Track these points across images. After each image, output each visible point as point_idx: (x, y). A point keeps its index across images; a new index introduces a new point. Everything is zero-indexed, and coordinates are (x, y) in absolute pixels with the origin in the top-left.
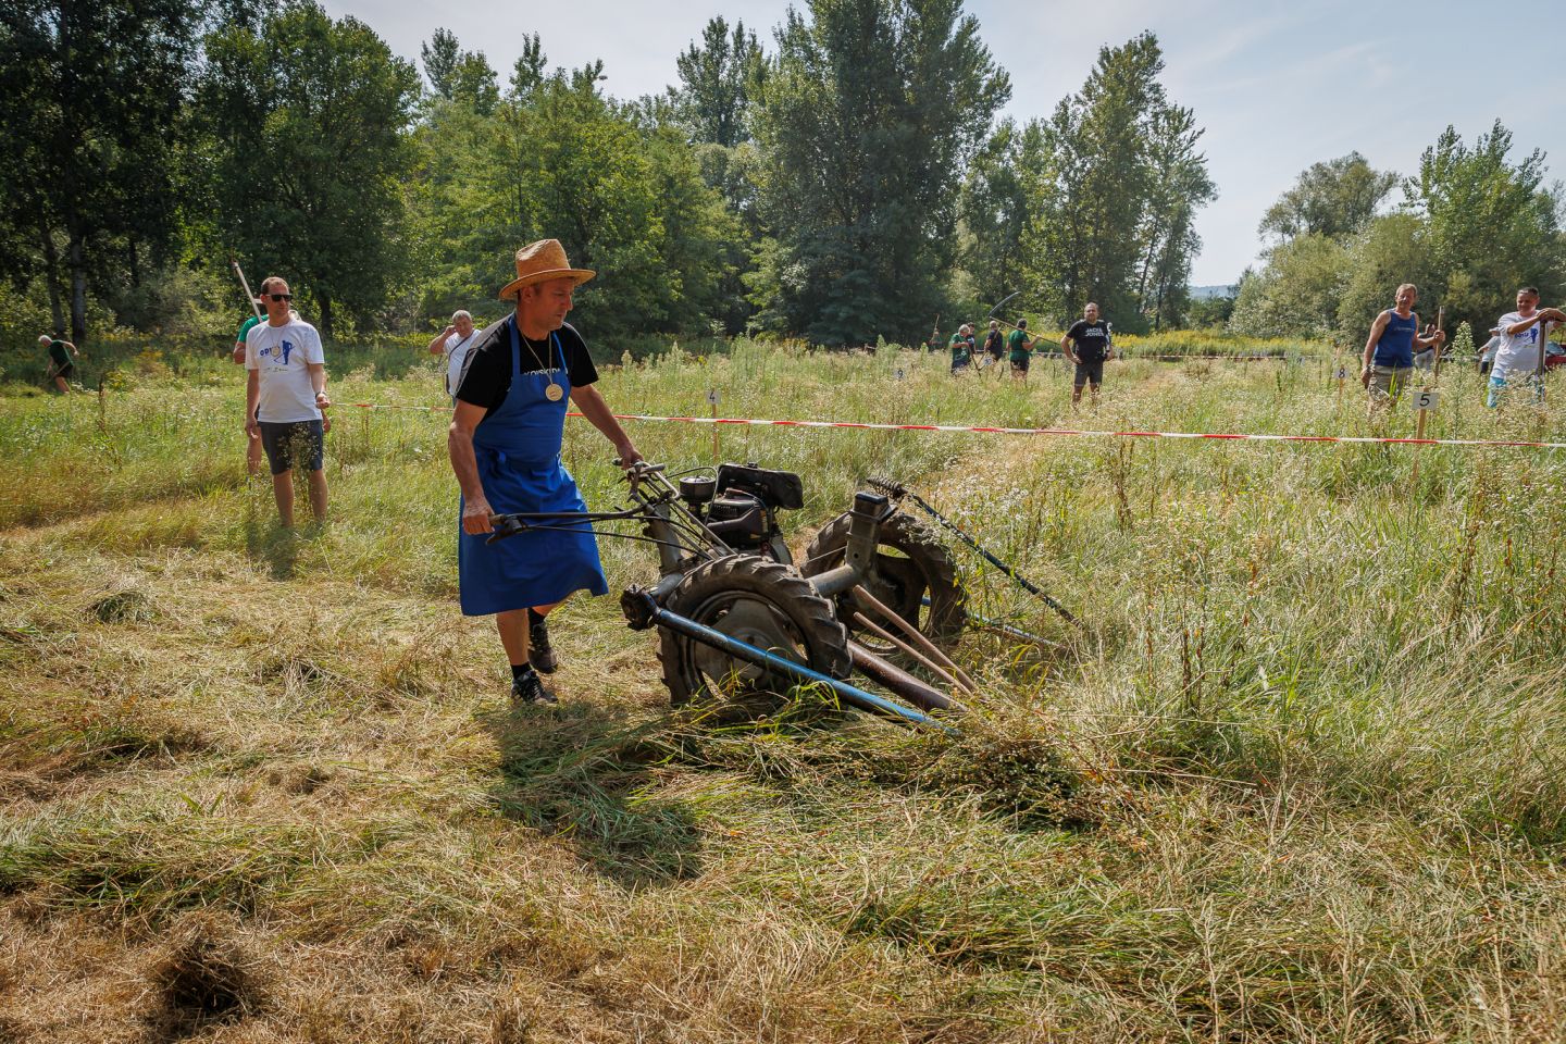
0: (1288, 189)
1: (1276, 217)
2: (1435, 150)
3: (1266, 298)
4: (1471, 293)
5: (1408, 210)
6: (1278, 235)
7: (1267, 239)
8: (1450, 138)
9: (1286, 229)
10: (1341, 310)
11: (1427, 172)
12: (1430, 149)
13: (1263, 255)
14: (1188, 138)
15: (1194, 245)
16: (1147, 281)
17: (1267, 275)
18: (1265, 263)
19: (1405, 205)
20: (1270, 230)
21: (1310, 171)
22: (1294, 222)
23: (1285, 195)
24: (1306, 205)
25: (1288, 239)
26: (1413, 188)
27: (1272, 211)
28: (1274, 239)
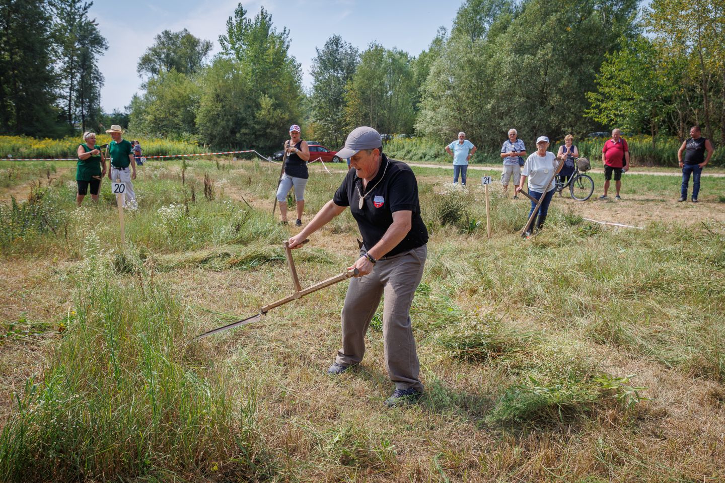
0: (151, 46)
1: (146, 62)
2: (234, 19)
3: (149, 113)
4: (274, 109)
5: (224, 57)
6: (150, 74)
7: (144, 76)
8: (240, 12)
9: (154, 71)
10: (197, 121)
11: (231, 33)
12: (231, 18)
13: (143, 86)
14: (83, 6)
15: (99, 78)
16: (73, 102)
17: (147, 98)
18: (145, 92)
19: (222, 53)
20: (144, 71)
21: (162, 35)
22: (158, 67)
23: (150, 49)
24: (163, 56)
25: (156, 77)
26: (226, 43)
27: (143, 59)
28: (147, 76)
